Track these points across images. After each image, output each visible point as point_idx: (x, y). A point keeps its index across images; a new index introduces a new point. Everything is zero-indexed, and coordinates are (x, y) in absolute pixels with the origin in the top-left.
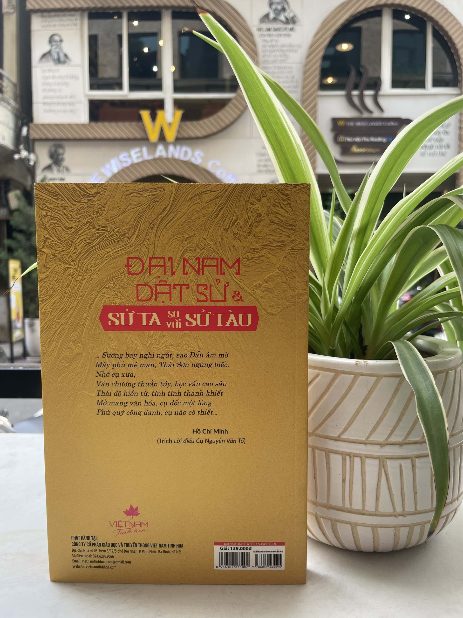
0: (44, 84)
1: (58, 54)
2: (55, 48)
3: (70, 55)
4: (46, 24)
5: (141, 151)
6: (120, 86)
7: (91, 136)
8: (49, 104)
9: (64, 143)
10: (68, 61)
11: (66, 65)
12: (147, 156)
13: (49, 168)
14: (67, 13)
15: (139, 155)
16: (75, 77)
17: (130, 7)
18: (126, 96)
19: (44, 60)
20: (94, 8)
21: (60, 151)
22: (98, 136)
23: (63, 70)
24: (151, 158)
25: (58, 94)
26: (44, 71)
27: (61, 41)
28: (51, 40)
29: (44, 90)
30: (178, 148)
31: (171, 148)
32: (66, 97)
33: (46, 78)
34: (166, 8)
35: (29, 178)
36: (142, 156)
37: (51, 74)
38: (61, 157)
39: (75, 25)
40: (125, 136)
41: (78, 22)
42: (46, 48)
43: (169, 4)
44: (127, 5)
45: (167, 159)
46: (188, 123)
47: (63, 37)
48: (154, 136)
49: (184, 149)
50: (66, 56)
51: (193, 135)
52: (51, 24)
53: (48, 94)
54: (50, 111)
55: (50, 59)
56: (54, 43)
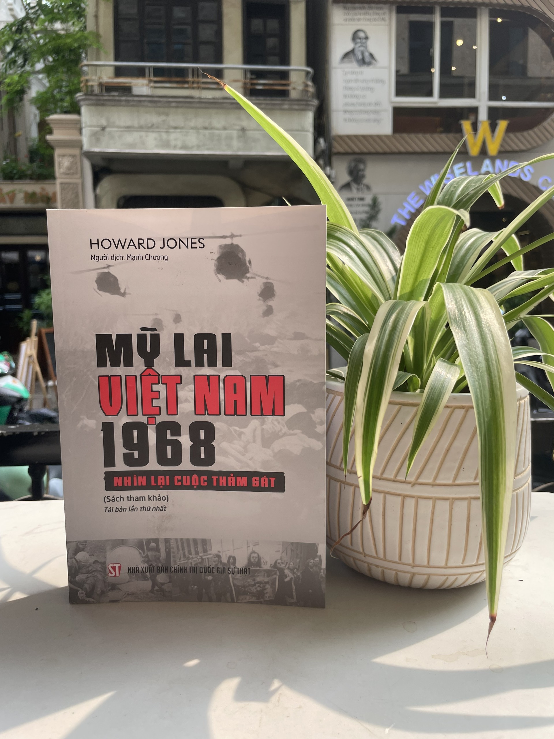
0: (345, 88)
1: (363, 54)
2: (360, 47)
4: (349, 17)
5: (465, 167)
6: (430, 94)
9: (367, 157)
10: (374, 62)
11: (371, 67)
12: (471, 172)
13: (347, 186)
14: (373, 5)
15: (462, 170)
16: (382, 81)
17: (445, 2)
18: (435, 103)
19: (346, 60)
21: (361, 166)
22: (411, 150)
23: (367, 72)
25: (361, 100)
26: (346, 74)
27: (367, 38)
28: (355, 37)
29: (345, 96)
30: (506, 162)
31: (498, 162)
32: (370, 104)
33: (349, 81)
34: (483, 4)
36: (466, 172)
37: (354, 77)
38: (361, 173)
39: (383, 19)
41: (387, 17)
47: (369, 35)
50: (371, 55)
51: (516, 148)
52: (355, 17)
53: (349, 100)
54: (352, 120)
55: (353, 59)
56: (358, 41)
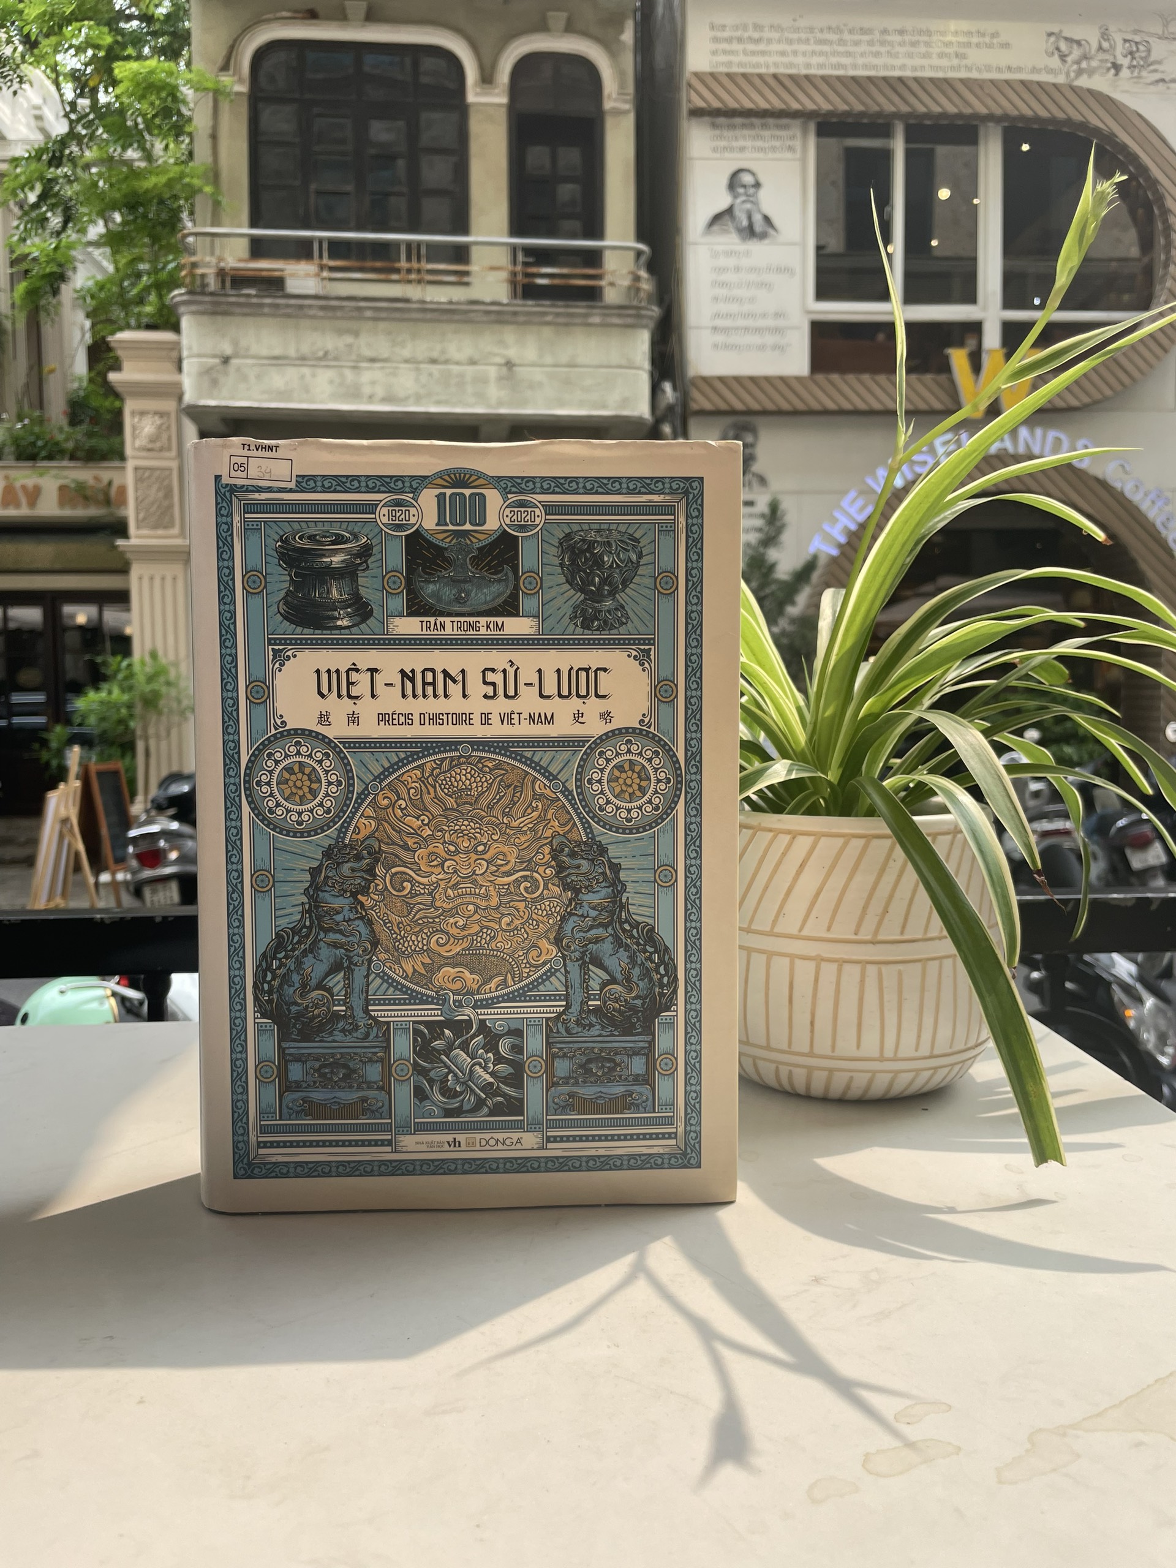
0: (715, 284)
1: (750, 218)
2: (744, 202)
4: (723, 143)
10: (771, 231)
11: (766, 241)
14: (769, 121)
16: (788, 270)
17: (912, 115)
19: (715, 228)
20: (830, 114)
21: (748, 439)
22: (848, 405)
23: (759, 252)
25: (746, 308)
26: (715, 255)
27: (757, 185)
28: (734, 183)
29: (716, 299)
30: (1039, 432)
32: (764, 316)
33: (721, 270)
34: (991, 118)
37: (731, 262)
39: (791, 149)
41: (797, 143)
43: (998, 112)
47: (762, 179)
49: (1052, 434)
50: (767, 219)
51: (1061, 403)
52: (735, 144)
53: (723, 308)
54: (726, 347)
55: (731, 226)
56: (741, 190)
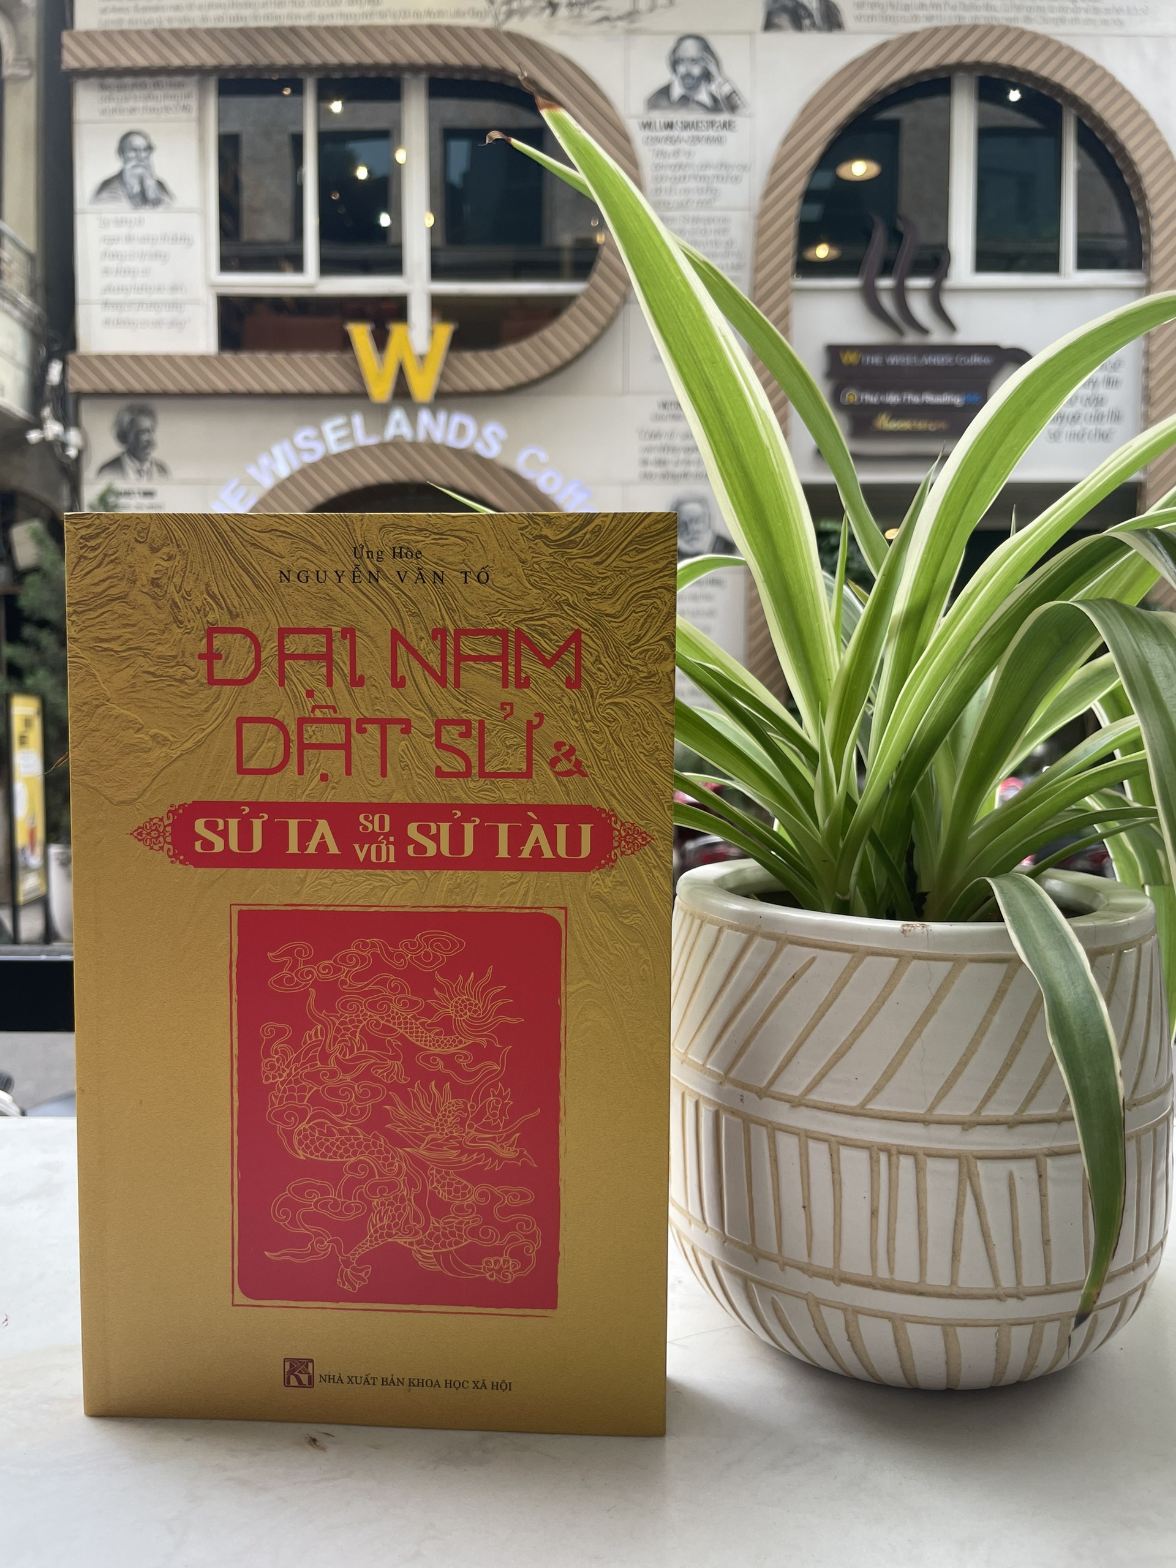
0: (105, 255)
1: (142, 182)
2: (134, 167)
3: (171, 185)
4: (112, 105)
5: (349, 424)
6: (296, 263)
7: (222, 387)
8: (118, 305)
9: (155, 404)
10: (166, 199)
11: (160, 209)
12: (362, 438)
13: (115, 464)
14: (163, 79)
15: (343, 433)
16: (185, 240)
17: (324, 67)
18: (311, 287)
19: (105, 195)
20: (233, 68)
21: (146, 423)
22: (240, 387)
23: (152, 220)
24: (373, 441)
25: (140, 280)
26: (105, 224)
27: (150, 148)
28: (124, 147)
29: (106, 272)
30: (442, 416)
31: (424, 417)
32: (159, 289)
33: (112, 240)
34: (414, 69)
35: (65, 491)
36: (351, 436)
37: (123, 231)
38: (145, 437)
39: (185, 108)
40: (308, 388)
41: (193, 103)
42: (113, 166)
43: (421, 61)
44: (316, 61)
45: (414, 444)
46: (468, 356)
47: (155, 140)
48: (381, 389)
49: (457, 419)
50: (161, 185)
51: (479, 385)
52: (127, 105)
53: (115, 281)
54: (120, 323)
55: (121, 192)
56: (132, 154)
